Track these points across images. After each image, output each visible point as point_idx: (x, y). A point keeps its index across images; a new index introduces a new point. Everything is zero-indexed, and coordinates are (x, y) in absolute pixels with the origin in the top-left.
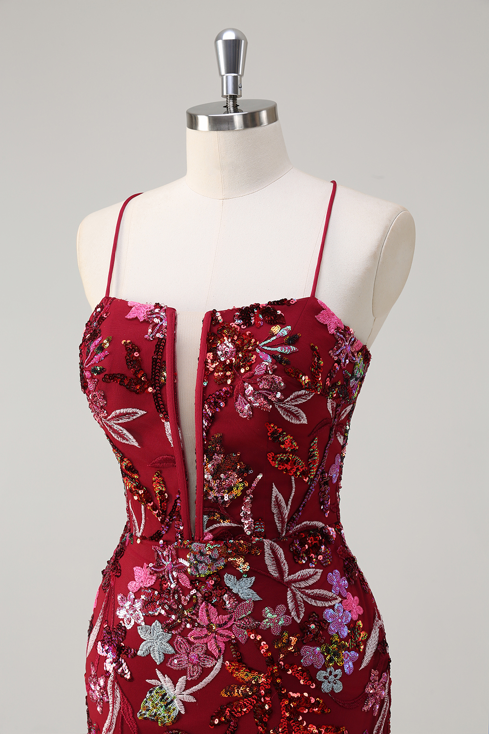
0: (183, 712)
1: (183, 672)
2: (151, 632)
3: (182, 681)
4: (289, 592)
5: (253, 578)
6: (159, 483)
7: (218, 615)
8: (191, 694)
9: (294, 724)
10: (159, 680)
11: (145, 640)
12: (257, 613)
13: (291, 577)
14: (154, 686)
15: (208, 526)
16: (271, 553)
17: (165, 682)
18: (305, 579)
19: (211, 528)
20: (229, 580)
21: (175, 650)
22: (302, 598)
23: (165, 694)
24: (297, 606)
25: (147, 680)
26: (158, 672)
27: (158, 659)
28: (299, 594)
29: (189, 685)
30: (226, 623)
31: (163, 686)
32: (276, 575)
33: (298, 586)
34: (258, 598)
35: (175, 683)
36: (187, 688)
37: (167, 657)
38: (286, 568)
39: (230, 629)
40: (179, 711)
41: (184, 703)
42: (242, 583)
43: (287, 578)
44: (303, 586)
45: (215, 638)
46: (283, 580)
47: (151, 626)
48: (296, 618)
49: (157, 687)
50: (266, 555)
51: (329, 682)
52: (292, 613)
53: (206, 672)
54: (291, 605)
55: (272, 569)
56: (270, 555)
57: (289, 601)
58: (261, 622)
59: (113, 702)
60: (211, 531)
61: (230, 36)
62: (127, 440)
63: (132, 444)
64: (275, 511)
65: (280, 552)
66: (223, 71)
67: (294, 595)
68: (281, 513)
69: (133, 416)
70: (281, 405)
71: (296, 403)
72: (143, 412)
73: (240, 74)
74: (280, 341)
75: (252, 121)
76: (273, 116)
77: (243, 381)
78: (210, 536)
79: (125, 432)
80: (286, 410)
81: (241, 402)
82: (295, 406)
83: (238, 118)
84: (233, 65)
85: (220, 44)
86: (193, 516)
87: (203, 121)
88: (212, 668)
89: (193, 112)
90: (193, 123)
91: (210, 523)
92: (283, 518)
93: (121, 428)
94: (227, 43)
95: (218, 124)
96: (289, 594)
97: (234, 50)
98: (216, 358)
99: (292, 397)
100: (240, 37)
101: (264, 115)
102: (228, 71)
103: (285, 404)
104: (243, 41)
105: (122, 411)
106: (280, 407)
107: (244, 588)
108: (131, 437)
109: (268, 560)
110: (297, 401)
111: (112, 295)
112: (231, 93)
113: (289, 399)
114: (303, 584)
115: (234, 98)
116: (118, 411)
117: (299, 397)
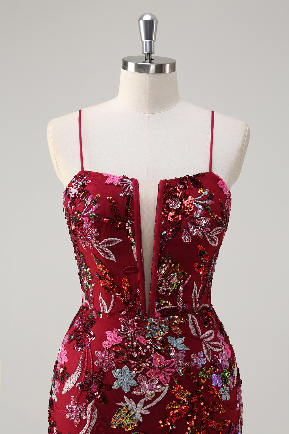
0: (141, 421)
1: (143, 396)
2: (122, 374)
3: (142, 402)
4: (203, 344)
5: (184, 338)
6: (126, 282)
7: (165, 360)
8: (147, 409)
9: (209, 420)
10: (126, 402)
11: (117, 379)
12: (188, 358)
13: (204, 335)
14: (122, 407)
15: (157, 309)
16: (192, 322)
17: (130, 403)
18: (209, 336)
19: (160, 309)
20: (170, 339)
21: (138, 383)
22: (209, 347)
23: (130, 411)
24: (208, 352)
25: (117, 403)
26: (125, 398)
27: (126, 390)
28: (208, 345)
29: (146, 403)
30: (170, 365)
31: (128, 406)
32: (196, 335)
33: (207, 340)
34: (188, 349)
35: (137, 403)
36: (144, 406)
37: (132, 388)
38: (200, 330)
39: (173, 367)
40: (139, 420)
41: (142, 415)
42: (178, 341)
43: (202, 336)
44: (209, 341)
45: (164, 374)
46: (200, 337)
47: (122, 370)
48: (208, 359)
49: (125, 407)
50: (190, 323)
51: (225, 395)
52: (206, 356)
53: (158, 395)
54: (205, 352)
55: (193, 332)
56: (191, 323)
57: (204, 349)
58: (191, 362)
59: (91, 418)
60: (159, 312)
61: (148, 17)
62: (110, 257)
63: (113, 259)
64: (193, 297)
65: (196, 320)
66: (143, 39)
67: (206, 346)
68: (196, 298)
69: (115, 243)
70: (208, 235)
71: (216, 234)
72: (121, 240)
73: (153, 40)
74: (204, 198)
75: (160, 69)
76: (173, 68)
77: (186, 221)
78: (159, 314)
79: (110, 252)
80: (210, 237)
81: (186, 233)
82: (216, 235)
83: (153, 67)
84: (149, 35)
85: (142, 23)
87: (131, 66)
88: (162, 393)
89: (126, 60)
90: (125, 66)
91: (160, 306)
92: (196, 301)
93: (107, 249)
94: (146, 22)
95: (141, 68)
96: (204, 346)
97: (150, 26)
99: (214, 230)
100: (154, 19)
101: (168, 67)
102: (146, 39)
103: (210, 234)
104: (155, 21)
105: (109, 239)
106: (207, 236)
107: (178, 343)
108: (112, 255)
109: (191, 326)
110: (216, 233)
112: (148, 51)
113: (213, 231)
115: (150, 54)
116: (107, 240)
117: (218, 230)
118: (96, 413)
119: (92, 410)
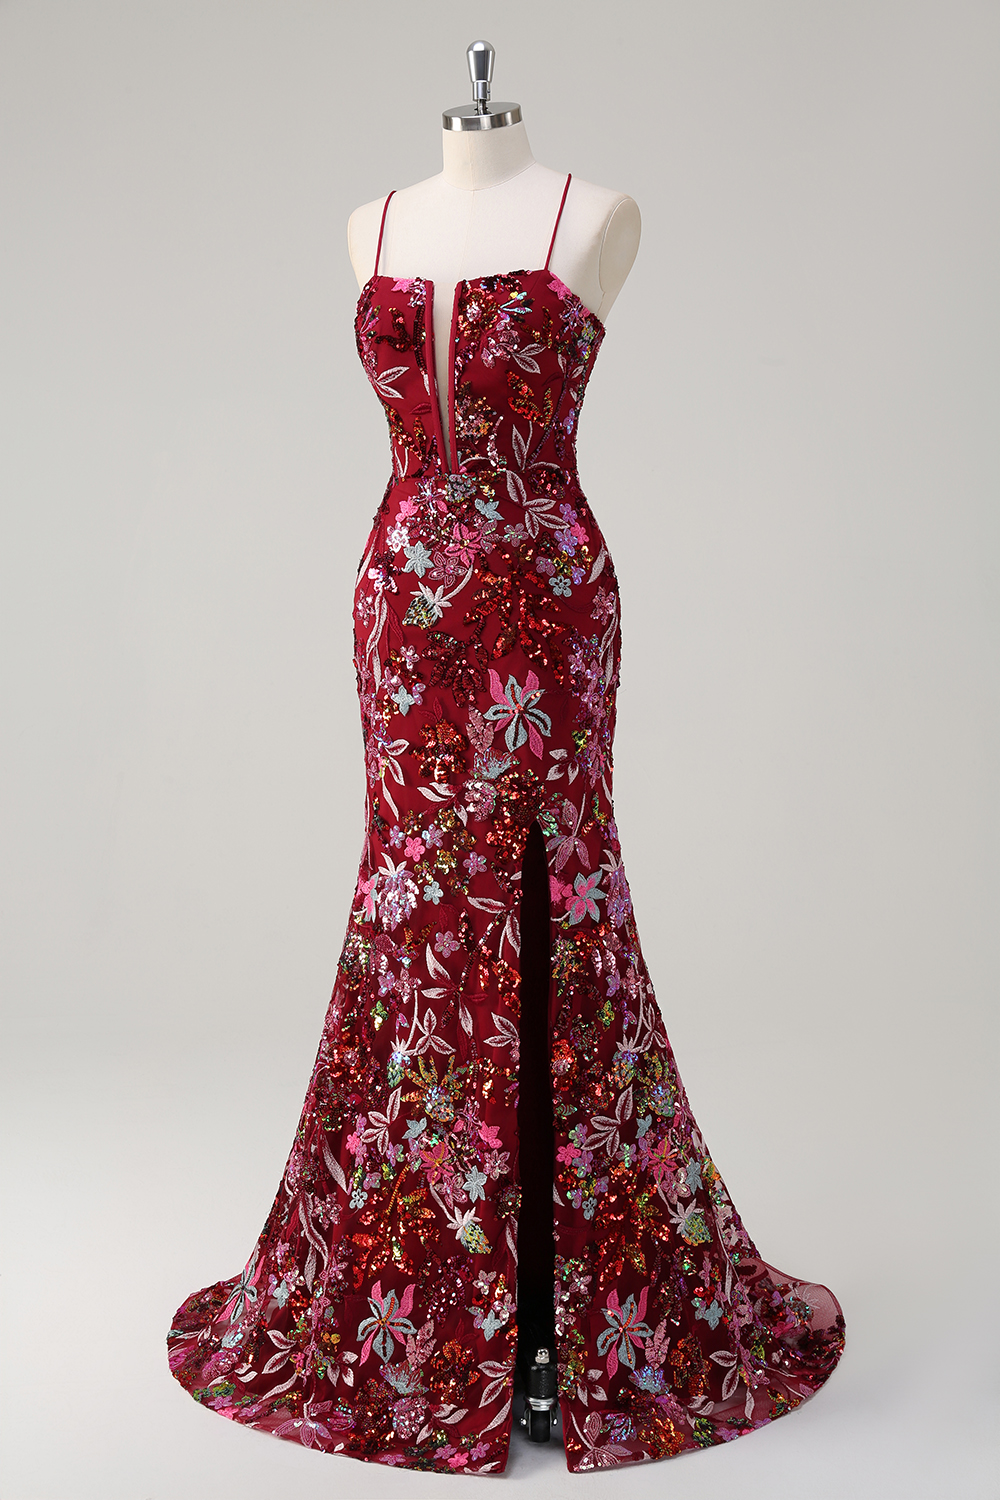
0: (441, 616)
1: (441, 582)
2: (414, 552)
3: (440, 589)
4: (527, 514)
5: (498, 502)
6: (418, 427)
7: (469, 532)
8: (447, 600)
10: (421, 591)
11: (410, 559)
12: (500, 530)
13: (528, 503)
14: (417, 597)
15: (462, 461)
16: (512, 482)
17: (426, 592)
18: (539, 505)
19: (465, 462)
20: (479, 504)
21: (434, 564)
22: (537, 520)
23: (427, 602)
24: (533, 525)
25: (411, 593)
26: (421, 585)
27: (420, 573)
28: (535, 517)
29: (446, 593)
30: (475, 539)
31: (425, 596)
32: (516, 500)
33: (534, 510)
34: (501, 518)
35: (434, 592)
36: (444, 596)
37: (428, 570)
38: (525, 495)
39: (478, 543)
40: (438, 616)
41: (442, 608)
42: (489, 506)
43: (525, 503)
44: (538, 511)
45: (467, 551)
46: (523, 505)
47: (415, 547)
48: (532, 535)
49: (420, 597)
50: (509, 483)
51: (560, 588)
52: (529, 531)
53: (459, 579)
54: (528, 525)
55: (513, 496)
57: (527, 521)
58: (504, 536)
59: (380, 614)
60: (464, 465)
61: (480, 47)
62: (393, 395)
63: (397, 398)
64: (515, 448)
65: (520, 482)
66: (474, 79)
67: (531, 517)
68: (520, 450)
69: (398, 374)
71: (530, 354)
72: (406, 369)
73: (489, 80)
74: (517, 304)
75: (498, 121)
76: (517, 117)
77: (487, 336)
78: (464, 469)
79: (392, 389)
80: (521, 359)
81: (486, 353)
82: (529, 356)
83: (485, 120)
84: (482, 73)
85: (471, 54)
86: (449, 453)
87: (457, 122)
88: (464, 576)
89: (447, 115)
90: (448, 125)
91: (465, 457)
92: (522, 455)
93: (388, 387)
94: (478, 54)
95: (470, 124)
96: (527, 516)
97: (483, 59)
98: (466, 319)
99: (526, 349)
100: (489, 48)
101: (509, 115)
102: (478, 79)
103: (521, 355)
104: (491, 51)
105: (389, 371)
106: (517, 357)
107: (490, 510)
108: (396, 393)
109: (510, 488)
110: (531, 352)
111: (379, 274)
112: (481, 97)
113: (524, 351)
114: (538, 509)
115: (483, 102)
116: (386, 372)
117: (533, 348)
118: (385, 605)
119: (381, 603)
